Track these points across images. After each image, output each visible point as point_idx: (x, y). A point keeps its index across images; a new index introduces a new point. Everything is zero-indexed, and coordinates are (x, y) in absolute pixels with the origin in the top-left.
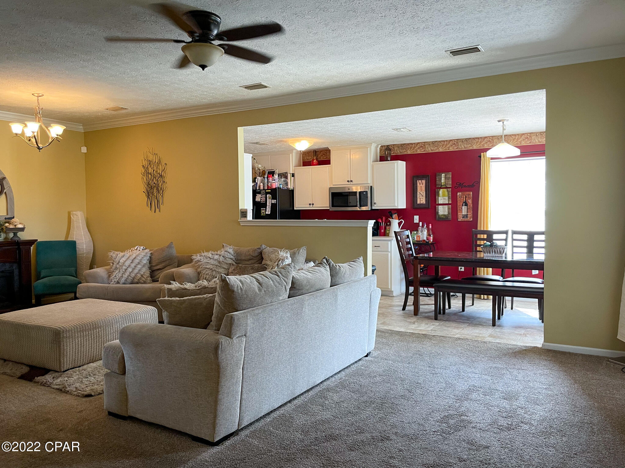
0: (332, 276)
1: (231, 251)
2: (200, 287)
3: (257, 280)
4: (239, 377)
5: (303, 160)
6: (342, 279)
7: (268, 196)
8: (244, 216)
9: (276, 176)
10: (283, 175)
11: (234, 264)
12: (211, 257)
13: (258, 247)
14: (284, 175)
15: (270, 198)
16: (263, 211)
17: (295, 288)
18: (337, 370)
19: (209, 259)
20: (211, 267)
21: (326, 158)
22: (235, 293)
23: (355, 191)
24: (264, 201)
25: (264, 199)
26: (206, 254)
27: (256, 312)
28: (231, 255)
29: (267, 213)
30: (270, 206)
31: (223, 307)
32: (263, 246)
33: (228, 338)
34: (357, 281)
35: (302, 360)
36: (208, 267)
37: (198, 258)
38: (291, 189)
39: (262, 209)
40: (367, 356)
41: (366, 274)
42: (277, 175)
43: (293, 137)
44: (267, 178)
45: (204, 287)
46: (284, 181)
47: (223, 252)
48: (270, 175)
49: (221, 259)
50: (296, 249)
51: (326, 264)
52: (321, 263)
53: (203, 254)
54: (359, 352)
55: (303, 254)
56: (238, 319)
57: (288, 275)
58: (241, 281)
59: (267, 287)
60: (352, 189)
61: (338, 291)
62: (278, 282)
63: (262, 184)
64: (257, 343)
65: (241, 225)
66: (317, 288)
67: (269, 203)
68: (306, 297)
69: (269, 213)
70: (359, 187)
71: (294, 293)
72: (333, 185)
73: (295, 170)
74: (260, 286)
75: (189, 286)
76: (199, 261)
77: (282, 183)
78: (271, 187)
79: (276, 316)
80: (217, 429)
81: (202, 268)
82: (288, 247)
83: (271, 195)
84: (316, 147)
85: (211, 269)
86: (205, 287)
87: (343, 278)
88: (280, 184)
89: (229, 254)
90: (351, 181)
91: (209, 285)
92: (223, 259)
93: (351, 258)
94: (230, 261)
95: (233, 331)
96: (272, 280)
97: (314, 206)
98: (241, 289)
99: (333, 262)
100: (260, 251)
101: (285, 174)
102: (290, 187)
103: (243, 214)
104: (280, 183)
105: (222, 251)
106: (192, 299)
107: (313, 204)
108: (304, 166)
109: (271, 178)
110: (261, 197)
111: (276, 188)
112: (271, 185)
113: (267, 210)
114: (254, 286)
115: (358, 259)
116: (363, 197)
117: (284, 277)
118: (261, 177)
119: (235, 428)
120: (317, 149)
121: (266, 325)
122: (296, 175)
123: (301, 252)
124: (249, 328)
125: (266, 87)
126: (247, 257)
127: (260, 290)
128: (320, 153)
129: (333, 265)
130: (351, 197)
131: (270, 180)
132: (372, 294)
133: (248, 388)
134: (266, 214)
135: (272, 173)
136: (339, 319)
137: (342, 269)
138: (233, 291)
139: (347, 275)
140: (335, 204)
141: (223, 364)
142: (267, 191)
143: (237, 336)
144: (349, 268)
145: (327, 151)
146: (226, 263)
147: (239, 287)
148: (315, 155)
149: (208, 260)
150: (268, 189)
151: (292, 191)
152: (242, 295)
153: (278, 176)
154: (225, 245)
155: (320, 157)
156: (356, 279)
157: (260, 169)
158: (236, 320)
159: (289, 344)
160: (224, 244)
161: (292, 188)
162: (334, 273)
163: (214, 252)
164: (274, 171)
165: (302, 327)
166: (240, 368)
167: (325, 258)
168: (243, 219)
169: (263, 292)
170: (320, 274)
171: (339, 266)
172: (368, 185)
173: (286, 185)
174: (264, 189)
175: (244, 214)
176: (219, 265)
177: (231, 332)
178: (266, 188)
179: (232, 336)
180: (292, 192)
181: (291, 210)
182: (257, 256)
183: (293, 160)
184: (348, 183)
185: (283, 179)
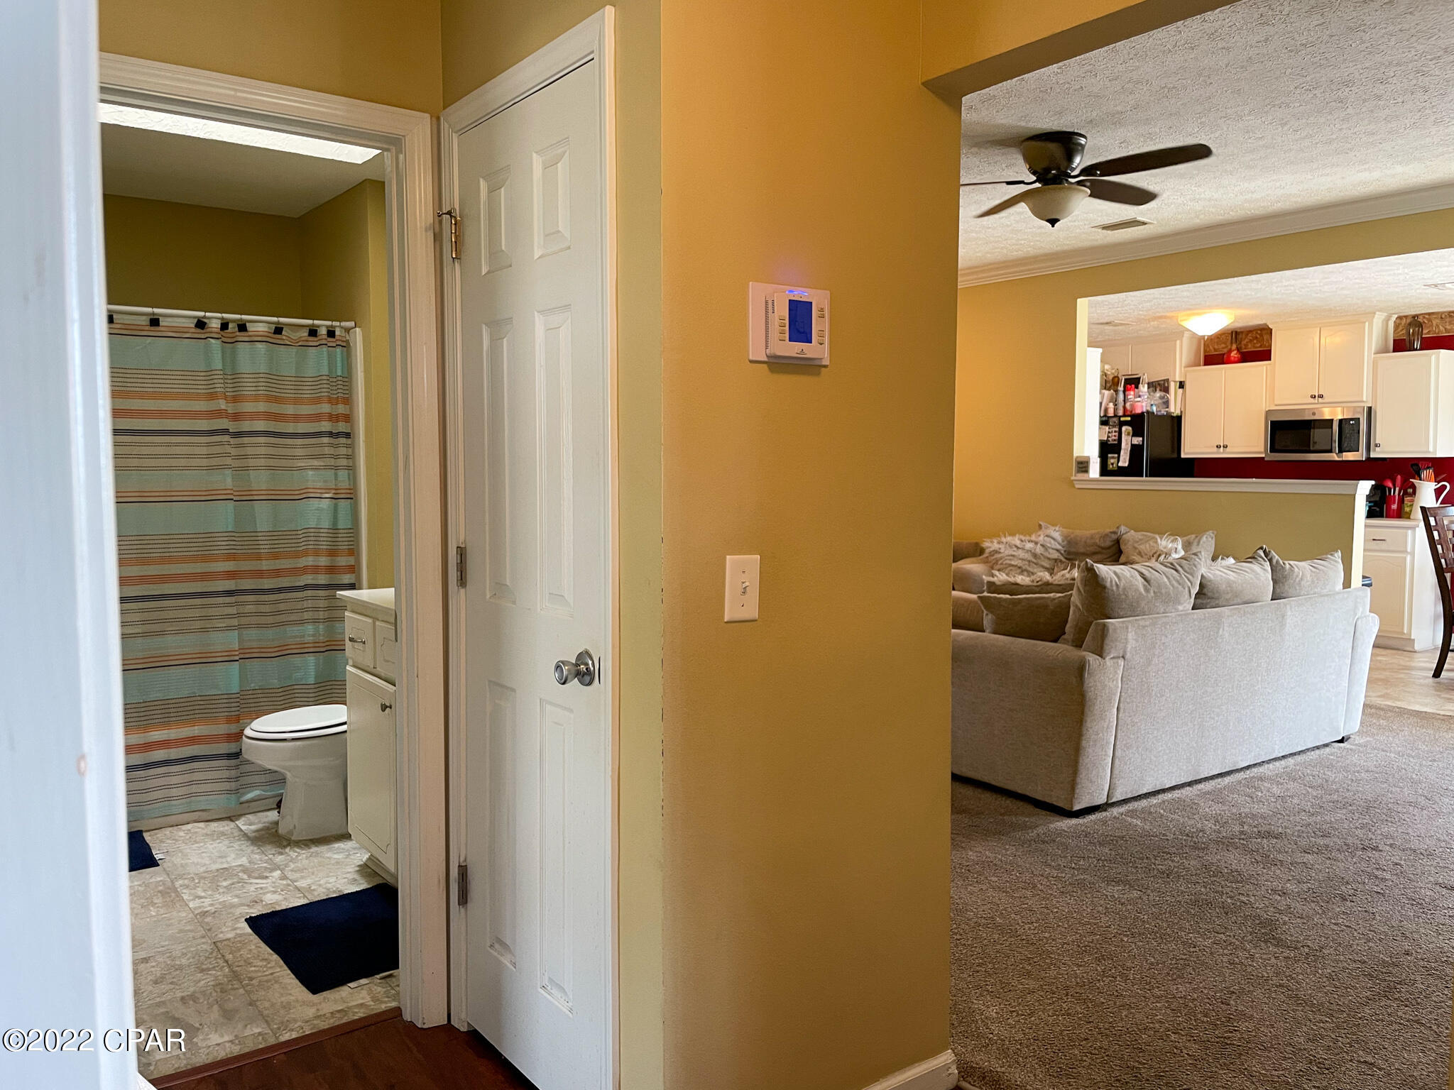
0: (1275, 581)
1: (1057, 535)
2: (1038, 584)
3: (1142, 575)
4: (1111, 720)
5: (1205, 351)
6: (1296, 590)
7: (1124, 428)
8: (1084, 469)
9: (1144, 387)
10: (1159, 384)
11: (1064, 560)
12: (1019, 546)
13: (1111, 530)
14: (1161, 386)
15: (1128, 434)
16: (1112, 461)
17: (1205, 594)
18: (1279, 752)
19: (1015, 549)
20: (1018, 563)
21: (1261, 346)
22: (1107, 590)
23: (1327, 417)
24: (1115, 440)
25: (1115, 436)
26: (1009, 539)
27: (1142, 623)
28: (1056, 543)
29: (1120, 464)
30: (1129, 449)
31: (1086, 611)
32: (1123, 529)
33: (1098, 657)
34: (1327, 595)
35: (1214, 719)
36: (1013, 563)
37: (995, 546)
38: (1175, 415)
39: (1109, 455)
40: (1341, 741)
41: (1347, 584)
42: (1146, 386)
43: (1190, 309)
44: (1124, 392)
45: (1045, 583)
46: (1161, 398)
47: (1041, 538)
48: (1131, 385)
49: (1039, 550)
50: (1193, 536)
51: (1264, 559)
52: (1253, 558)
53: (1004, 540)
54: (1324, 730)
55: (1207, 544)
56: (1115, 630)
57: (1194, 570)
58: (1115, 573)
59: (1159, 586)
60: (1322, 413)
61: (1286, 608)
62: (1178, 581)
63: (1111, 405)
64: (1140, 673)
65: (1077, 486)
66: (1246, 599)
67: (1127, 444)
68: (1225, 610)
69: (1126, 465)
70: (1340, 408)
71: (1202, 604)
72: (1276, 405)
73: (1188, 374)
74: (1145, 583)
75: (1022, 579)
76: (996, 552)
77: (1156, 402)
78: (1131, 412)
79: (1173, 635)
80: (1077, 791)
81: (1002, 564)
82: (1175, 533)
83: (1130, 428)
84: (1240, 324)
85: (1020, 568)
86: (1047, 584)
87: (1298, 588)
88: (1152, 405)
89: (1052, 541)
90: (1321, 396)
91: (1055, 580)
92: (1042, 549)
93: (1316, 552)
94: (1055, 555)
95: (1105, 646)
96: (1167, 577)
97: (1228, 450)
98: (1117, 585)
99: (1277, 557)
100: (1116, 537)
101: (1164, 384)
102: (1174, 409)
103: (1081, 466)
104: (1152, 403)
105: (1040, 536)
106: (1031, 598)
107: (1225, 447)
108: (1206, 363)
109: (1132, 393)
110: (1109, 432)
111: (1143, 413)
112: (1132, 406)
113: (1121, 458)
114: (1136, 583)
115: (1332, 555)
116: (1348, 431)
117: (1188, 573)
118: (1109, 389)
119: (1102, 799)
120: (1240, 328)
121: (1157, 646)
122: (1187, 386)
123: (1204, 542)
124: (1129, 647)
125: (1144, 223)
126: (1088, 549)
127: (1147, 590)
128: (1247, 335)
129: (1277, 562)
130: (1316, 431)
131: (1129, 397)
132: (1359, 622)
133: (1124, 742)
134: (1119, 467)
135: (1133, 382)
136: (1287, 661)
137: (1296, 569)
138: (1104, 587)
139: (1307, 582)
140: (1277, 447)
141: (1090, 695)
142: (1122, 419)
143: (1112, 656)
144: (1311, 571)
145: (1264, 333)
146: (1049, 559)
147: (1114, 583)
148: (1234, 341)
149: (1014, 551)
150: (1124, 415)
151: (1178, 419)
152: (1119, 595)
153: (1148, 388)
154: (1043, 525)
155: (1245, 345)
156: (1325, 591)
157: (1109, 373)
158: (1110, 631)
159: (1194, 687)
160: (1041, 523)
161: (1177, 413)
162: (1279, 577)
163: (1025, 536)
164: (1139, 378)
165: (1216, 661)
166: (1113, 707)
167: (1261, 548)
168: (1081, 476)
169: (1152, 594)
170: (1250, 576)
171: (1289, 564)
172: (1362, 404)
173: (1165, 406)
174: (1115, 416)
175: (1083, 466)
176: (1034, 560)
177: (1102, 647)
178: (1120, 413)
179: (1104, 655)
180: (1177, 421)
181: (1173, 459)
182: (1109, 548)
183: (1183, 353)
184: (1312, 400)
185: (1158, 394)
